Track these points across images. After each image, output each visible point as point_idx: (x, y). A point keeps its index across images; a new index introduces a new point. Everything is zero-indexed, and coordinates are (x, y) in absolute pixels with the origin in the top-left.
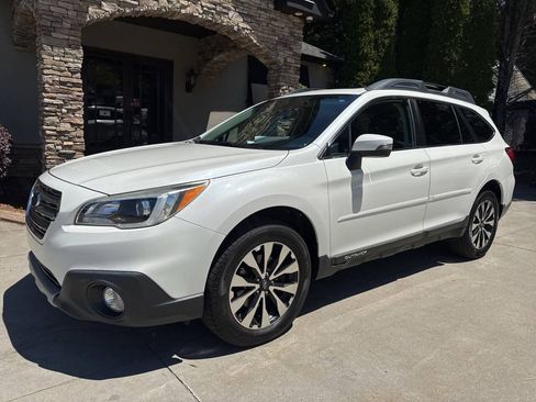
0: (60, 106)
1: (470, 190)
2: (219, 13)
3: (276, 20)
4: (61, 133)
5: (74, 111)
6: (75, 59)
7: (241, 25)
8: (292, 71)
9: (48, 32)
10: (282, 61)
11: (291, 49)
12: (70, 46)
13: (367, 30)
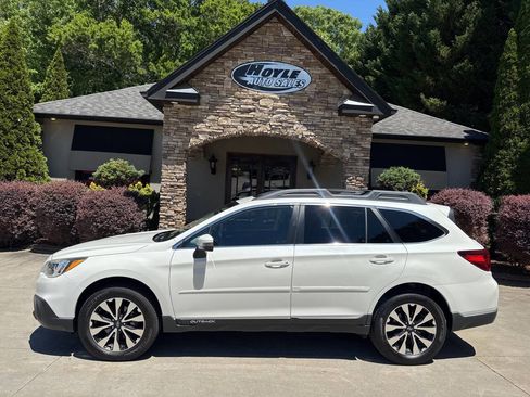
0: (169, 200)
1: (367, 288)
2: (285, 128)
3: (341, 124)
4: (168, 217)
5: (177, 203)
6: (181, 171)
7: (305, 133)
8: (360, 163)
9: (165, 156)
10: (348, 156)
11: (357, 145)
12: (177, 164)
13: (509, 105)
